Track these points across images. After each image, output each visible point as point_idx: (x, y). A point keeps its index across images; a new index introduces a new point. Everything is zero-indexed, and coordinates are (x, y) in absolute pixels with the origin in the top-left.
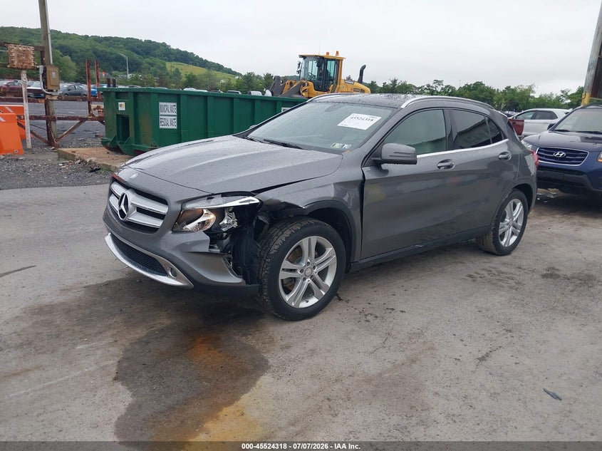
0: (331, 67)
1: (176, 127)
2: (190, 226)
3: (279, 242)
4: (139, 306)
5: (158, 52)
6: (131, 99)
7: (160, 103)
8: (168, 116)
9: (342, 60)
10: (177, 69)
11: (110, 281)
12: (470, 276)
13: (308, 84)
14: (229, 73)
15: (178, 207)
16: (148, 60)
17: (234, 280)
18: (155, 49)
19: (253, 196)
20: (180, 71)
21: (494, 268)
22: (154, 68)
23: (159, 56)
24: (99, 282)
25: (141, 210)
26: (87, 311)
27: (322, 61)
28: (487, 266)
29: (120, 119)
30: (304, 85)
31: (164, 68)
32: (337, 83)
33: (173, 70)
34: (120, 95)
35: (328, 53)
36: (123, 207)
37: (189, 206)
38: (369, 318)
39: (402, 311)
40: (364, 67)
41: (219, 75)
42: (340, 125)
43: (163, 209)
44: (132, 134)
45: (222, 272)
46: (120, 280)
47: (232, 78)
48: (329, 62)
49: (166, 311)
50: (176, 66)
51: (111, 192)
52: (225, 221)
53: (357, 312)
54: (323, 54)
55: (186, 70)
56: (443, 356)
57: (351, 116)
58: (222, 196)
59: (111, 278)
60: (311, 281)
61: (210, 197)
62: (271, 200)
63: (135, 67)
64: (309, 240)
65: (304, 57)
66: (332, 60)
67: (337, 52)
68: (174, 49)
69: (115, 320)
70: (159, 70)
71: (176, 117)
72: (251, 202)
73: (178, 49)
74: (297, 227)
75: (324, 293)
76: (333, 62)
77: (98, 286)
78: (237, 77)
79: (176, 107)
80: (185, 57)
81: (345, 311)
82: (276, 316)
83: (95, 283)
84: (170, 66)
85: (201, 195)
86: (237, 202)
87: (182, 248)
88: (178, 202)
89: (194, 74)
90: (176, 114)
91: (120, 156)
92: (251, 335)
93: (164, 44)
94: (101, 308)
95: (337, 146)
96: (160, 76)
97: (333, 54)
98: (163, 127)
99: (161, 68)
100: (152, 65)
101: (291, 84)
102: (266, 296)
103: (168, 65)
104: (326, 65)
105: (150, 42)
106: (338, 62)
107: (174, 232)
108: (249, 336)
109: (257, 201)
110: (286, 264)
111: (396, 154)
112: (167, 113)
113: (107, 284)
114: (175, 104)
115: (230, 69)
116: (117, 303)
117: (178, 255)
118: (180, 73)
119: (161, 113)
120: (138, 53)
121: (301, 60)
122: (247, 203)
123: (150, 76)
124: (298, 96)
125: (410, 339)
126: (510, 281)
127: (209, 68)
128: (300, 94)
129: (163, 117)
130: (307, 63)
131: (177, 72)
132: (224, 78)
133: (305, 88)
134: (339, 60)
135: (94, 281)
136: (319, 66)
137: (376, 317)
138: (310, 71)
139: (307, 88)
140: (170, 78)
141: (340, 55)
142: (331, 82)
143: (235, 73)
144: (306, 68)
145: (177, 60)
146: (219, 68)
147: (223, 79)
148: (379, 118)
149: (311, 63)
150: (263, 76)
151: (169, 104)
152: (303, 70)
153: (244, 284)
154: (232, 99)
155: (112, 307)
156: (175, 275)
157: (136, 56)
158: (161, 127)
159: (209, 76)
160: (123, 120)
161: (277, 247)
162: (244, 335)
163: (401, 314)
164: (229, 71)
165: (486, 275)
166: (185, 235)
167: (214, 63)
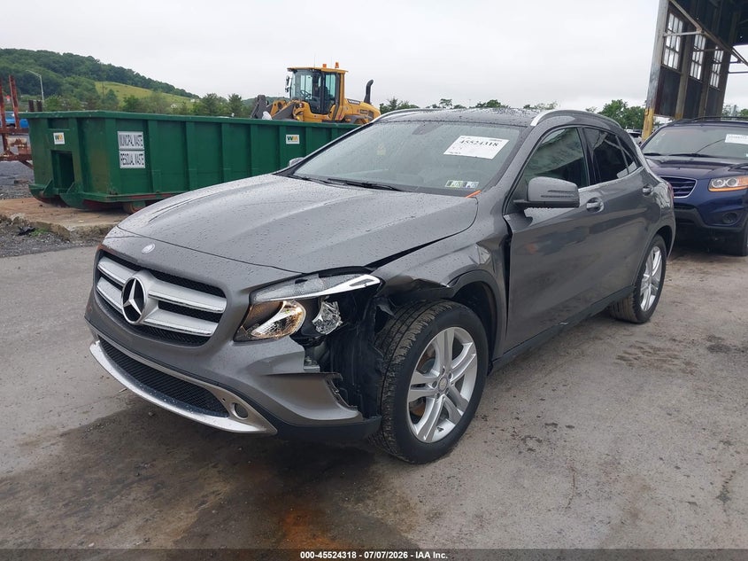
0: (331, 82)
1: (144, 166)
2: (262, 330)
3: (406, 343)
4: (167, 463)
5: (83, 68)
6: (75, 129)
7: (120, 133)
8: (132, 151)
9: (344, 74)
10: (111, 90)
11: (103, 419)
12: (621, 358)
13: (303, 106)
14: (182, 95)
15: (245, 299)
16: (69, 79)
17: (345, 414)
18: (78, 65)
19: (369, 272)
20: (115, 93)
21: (644, 343)
22: (78, 90)
23: (85, 74)
24: (85, 423)
25: (166, 306)
26: (79, 485)
27: (318, 74)
28: (633, 340)
29: (57, 157)
30: (297, 106)
31: (93, 90)
32: (339, 103)
33: (106, 92)
34: (54, 123)
35: (325, 65)
36: (132, 301)
37: (261, 297)
38: (531, 444)
39: (569, 427)
40: (371, 83)
41: (169, 97)
42: (447, 153)
43: (216, 305)
44: (78, 177)
45: (325, 404)
46: (118, 414)
47: (187, 102)
48: (328, 77)
49: (214, 467)
50: (110, 87)
51: (100, 275)
52: (320, 317)
53: (507, 435)
54: (319, 66)
55: (123, 92)
56: (670, 500)
57: (460, 139)
58: (320, 277)
59: (104, 414)
60: (446, 399)
61: (300, 279)
62: (396, 277)
63: (52, 88)
64: (446, 333)
65: (294, 71)
66: (330, 73)
67: (337, 64)
68: (104, 65)
69: (133, 496)
70: (85, 93)
71: (143, 152)
72: (368, 284)
73: (110, 65)
74: (429, 316)
75: (461, 413)
76: (333, 77)
77: (84, 432)
78: (193, 100)
79: (142, 138)
80: (121, 76)
81: (490, 435)
82: (402, 460)
83: (77, 426)
84: (101, 87)
85: (282, 277)
86: (346, 285)
87: (257, 369)
88: (244, 291)
89: (136, 97)
90: (142, 148)
91: (60, 210)
92: (369, 498)
93: (90, 59)
94: (101, 474)
95: (456, 184)
96: (89, 100)
97: (331, 66)
98: (126, 166)
99: (89, 90)
100: (76, 85)
101: (280, 105)
102: (389, 432)
103: (99, 85)
104: (324, 80)
105: (71, 55)
106: (339, 76)
107: (238, 341)
108: (368, 501)
109: (377, 281)
110: (417, 377)
111: (550, 194)
112: (130, 147)
113: (100, 425)
114: (141, 133)
115: (183, 91)
116: (127, 460)
117: (247, 381)
118: (116, 97)
119: (121, 147)
120: (54, 70)
121: (291, 74)
122: (363, 286)
123: (74, 101)
124: (291, 120)
125: (607, 474)
126: (676, 362)
127: (155, 90)
128: (293, 117)
129: (126, 153)
130: (298, 79)
131: (112, 95)
132: (176, 102)
133: (299, 110)
134: (340, 74)
135: (76, 421)
136: (315, 82)
137: (539, 441)
138: (302, 88)
139: (302, 109)
140: (103, 102)
141: (341, 68)
142: (333, 102)
143: (190, 96)
144: (298, 85)
145: (110, 79)
146: (169, 89)
147: (175, 104)
148: (505, 142)
149: (303, 77)
150: (227, 99)
151: (133, 134)
152: (293, 87)
153: (362, 419)
154: (219, 125)
155: (120, 470)
156: (243, 414)
157: (52, 75)
158: (122, 166)
159: (156, 99)
160: (63, 159)
161: (404, 352)
162: (359, 500)
163: (569, 431)
164: (182, 93)
165: (641, 355)
166: (259, 346)
167: (161, 83)
